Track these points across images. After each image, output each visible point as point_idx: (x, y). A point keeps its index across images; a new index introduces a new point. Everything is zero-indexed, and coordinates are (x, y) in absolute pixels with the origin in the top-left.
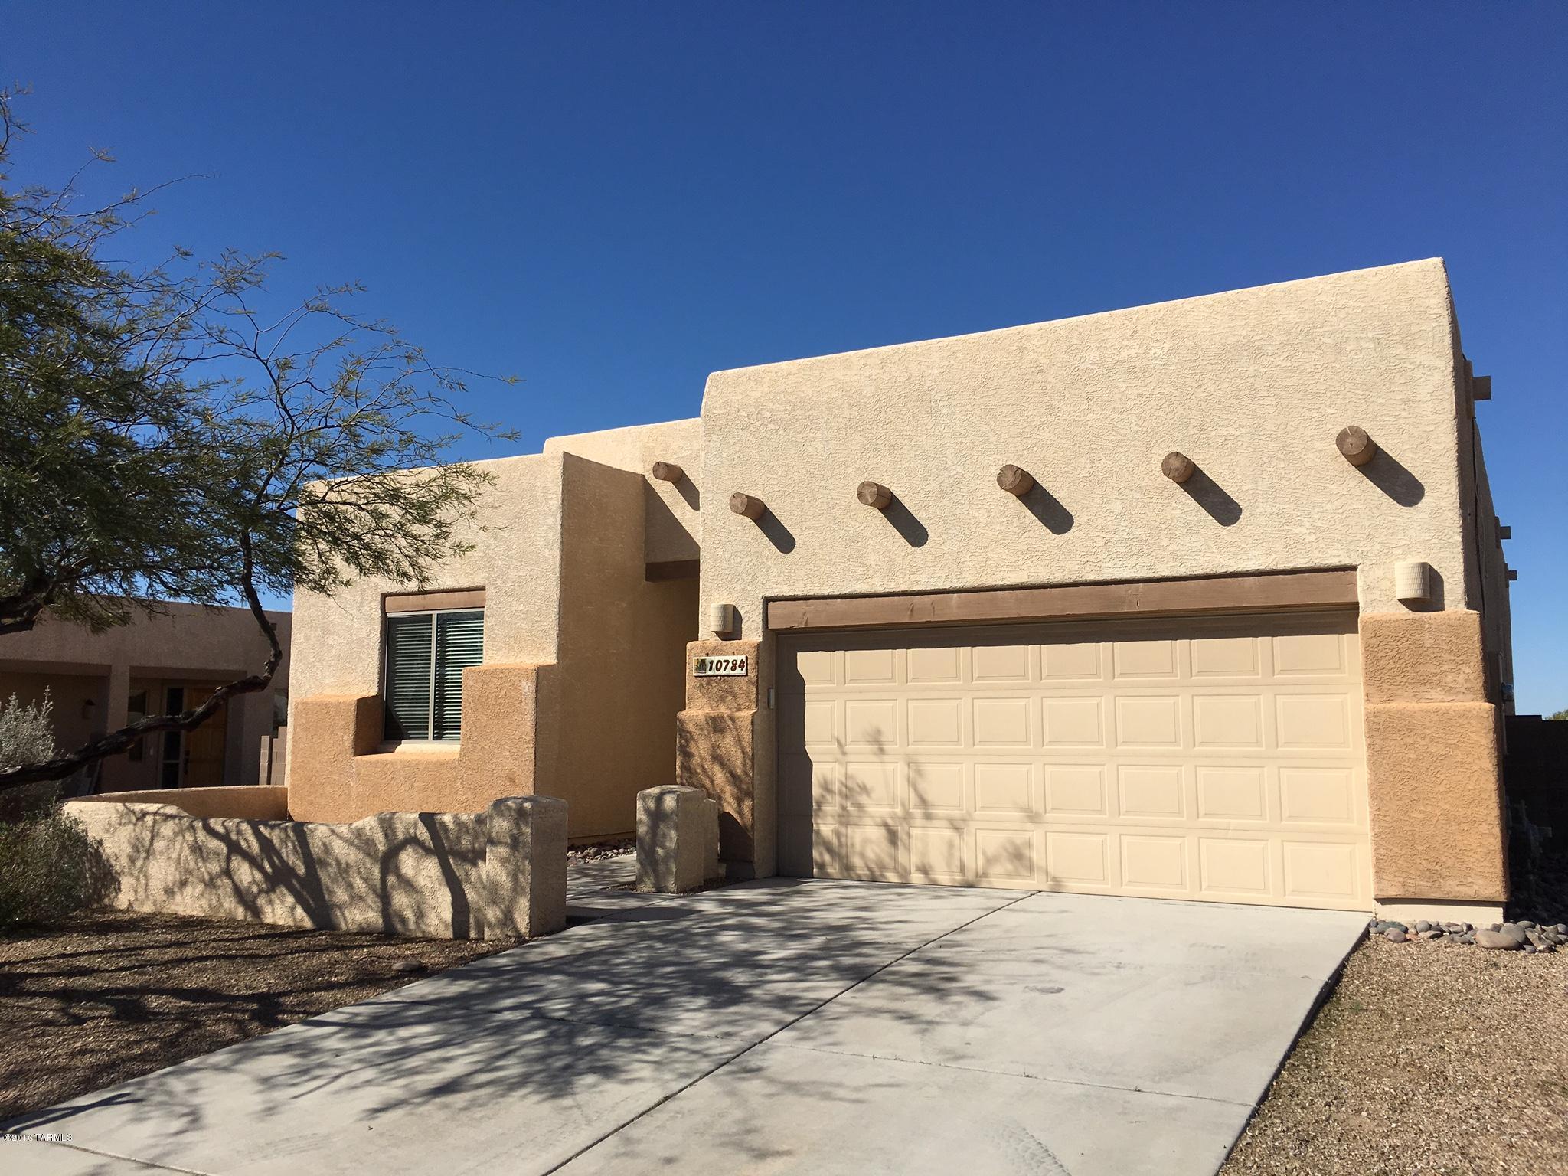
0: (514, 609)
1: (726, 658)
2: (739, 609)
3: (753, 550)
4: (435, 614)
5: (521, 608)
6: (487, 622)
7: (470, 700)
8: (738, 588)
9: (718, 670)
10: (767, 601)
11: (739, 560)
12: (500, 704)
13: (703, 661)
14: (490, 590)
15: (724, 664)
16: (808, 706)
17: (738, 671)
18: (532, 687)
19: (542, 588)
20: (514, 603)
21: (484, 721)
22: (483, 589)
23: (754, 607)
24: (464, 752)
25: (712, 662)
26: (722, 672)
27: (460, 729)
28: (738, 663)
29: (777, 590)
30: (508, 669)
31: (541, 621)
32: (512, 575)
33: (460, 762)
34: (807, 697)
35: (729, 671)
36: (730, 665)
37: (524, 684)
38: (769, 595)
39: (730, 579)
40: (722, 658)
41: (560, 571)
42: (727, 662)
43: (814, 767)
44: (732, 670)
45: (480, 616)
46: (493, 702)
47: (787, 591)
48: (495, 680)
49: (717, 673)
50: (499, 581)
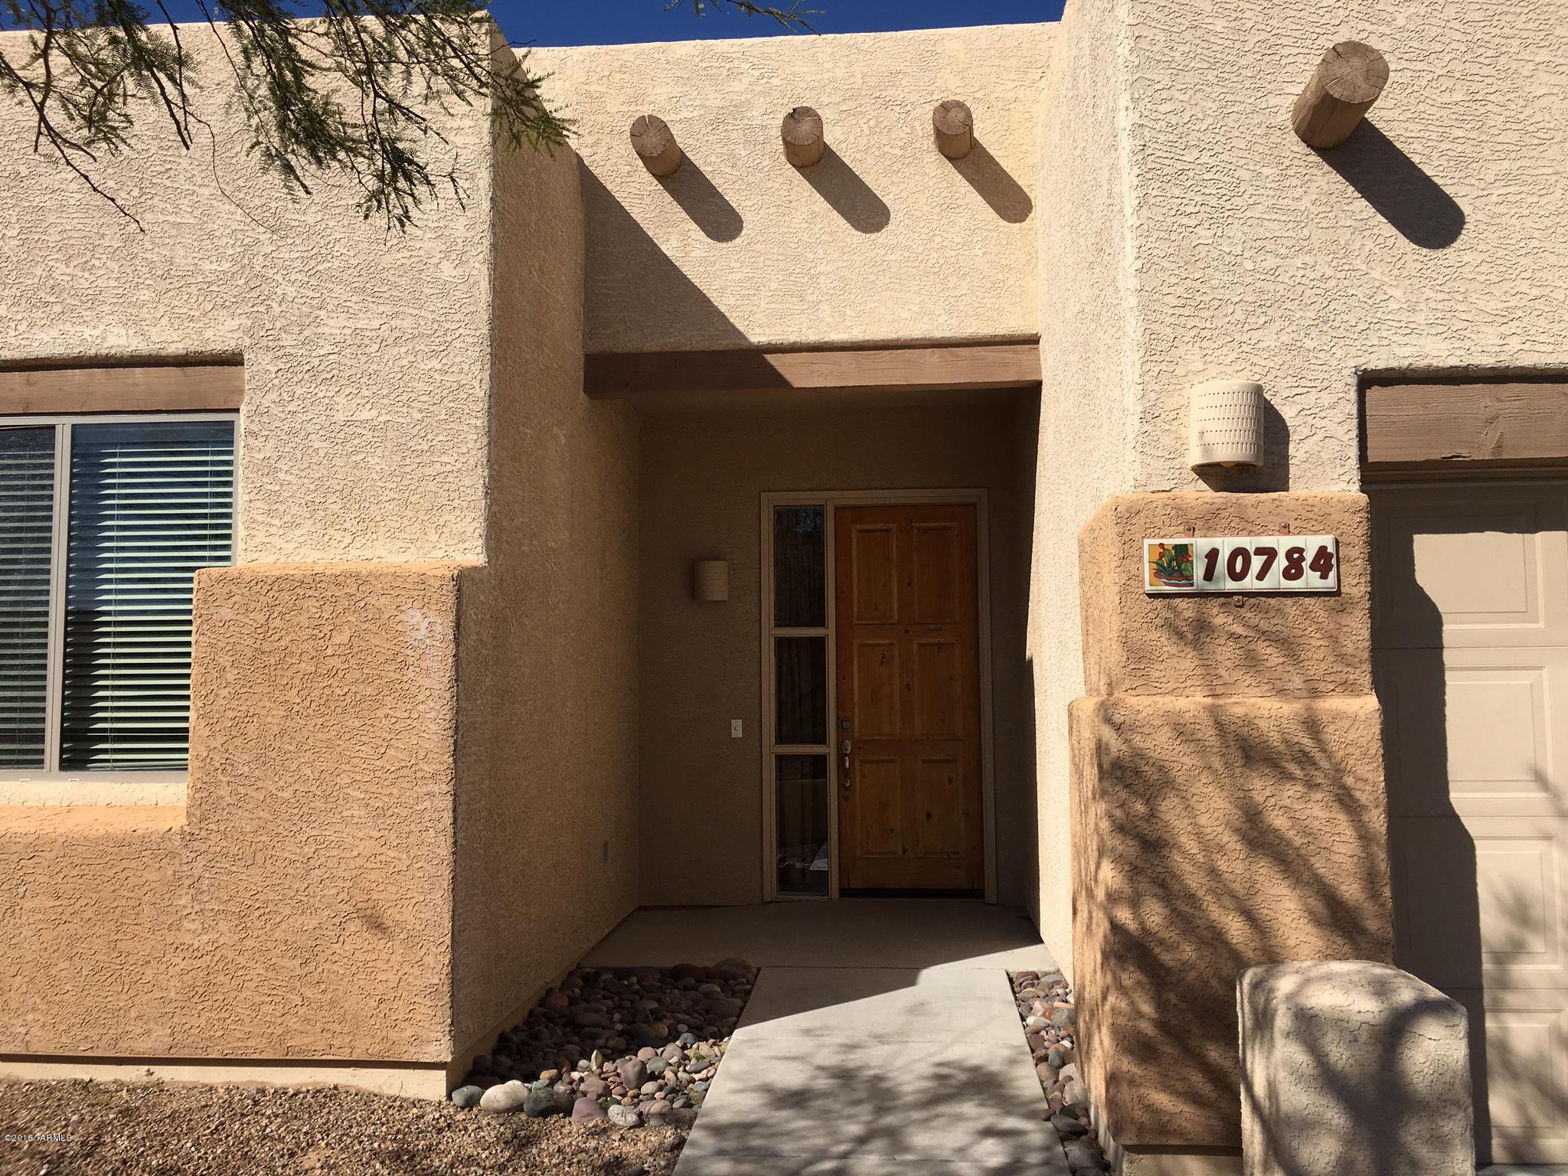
0: (340, 417)
1: (1266, 541)
2: (1276, 402)
3: (1318, 237)
4: (63, 428)
5: (365, 415)
6: (245, 452)
7: (225, 660)
8: (1270, 341)
9: (1237, 577)
10: (1367, 380)
11: (1271, 262)
12: (332, 673)
13: (1182, 551)
14: (259, 365)
15: (1257, 562)
16: (1453, 681)
17: (1311, 580)
18: (444, 626)
19: (434, 363)
20: (341, 399)
21: (274, 718)
22: (235, 360)
23: (1326, 398)
24: (203, 807)
25: (1213, 555)
26: (1250, 583)
27: (185, 739)
28: (1309, 556)
29: (1407, 351)
30: (357, 576)
31: (431, 450)
32: (335, 325)
33: (188, 838)
34: (1449, 657)
35: (1275, 579)
36: (1281, 562)
37: (414, 617)
38: (1379, 361)
39: (1239, 315)
40: (1249, 543)
41: (491, 322)
42: (1270, 554)
43: (1478, 852)
44: (1287, 575)
45: (223, 436)
46: (307, 667)
47: (1440, 354)
48: (311, 605)
49: (1231, 585)
50: (287, 340)
